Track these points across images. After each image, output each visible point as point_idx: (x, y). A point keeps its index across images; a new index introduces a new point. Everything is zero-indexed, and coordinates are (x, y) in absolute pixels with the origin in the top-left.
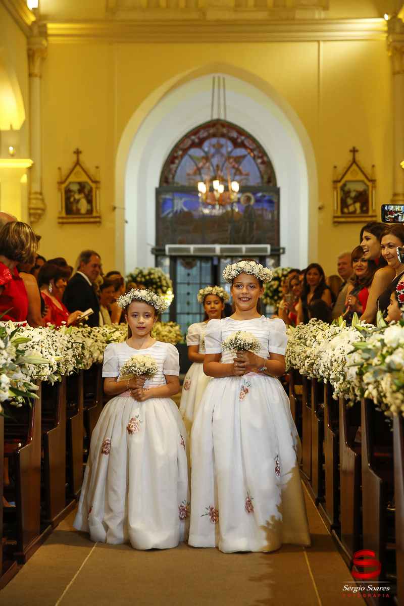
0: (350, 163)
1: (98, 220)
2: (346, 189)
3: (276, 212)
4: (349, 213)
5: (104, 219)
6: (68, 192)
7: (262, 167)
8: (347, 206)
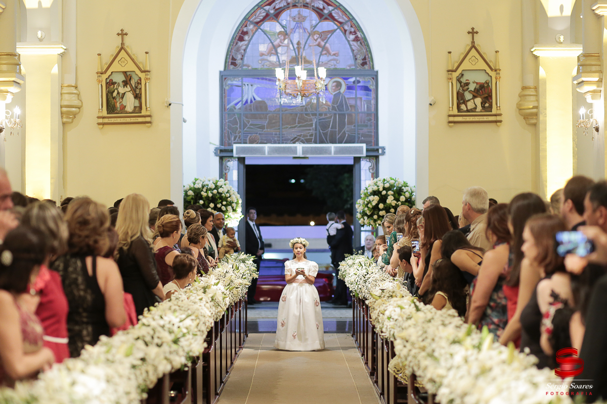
0: (468, 48)
1: (148, 119)
2: (463, 80)
3: (373, 102)
4: (468, 111)
5: (155, 119)
6: (110, 83)
7: (355, 45)
8: (465, 102)
